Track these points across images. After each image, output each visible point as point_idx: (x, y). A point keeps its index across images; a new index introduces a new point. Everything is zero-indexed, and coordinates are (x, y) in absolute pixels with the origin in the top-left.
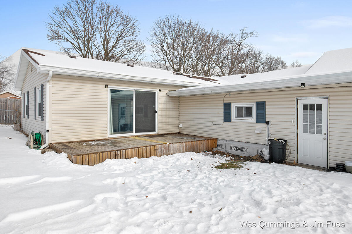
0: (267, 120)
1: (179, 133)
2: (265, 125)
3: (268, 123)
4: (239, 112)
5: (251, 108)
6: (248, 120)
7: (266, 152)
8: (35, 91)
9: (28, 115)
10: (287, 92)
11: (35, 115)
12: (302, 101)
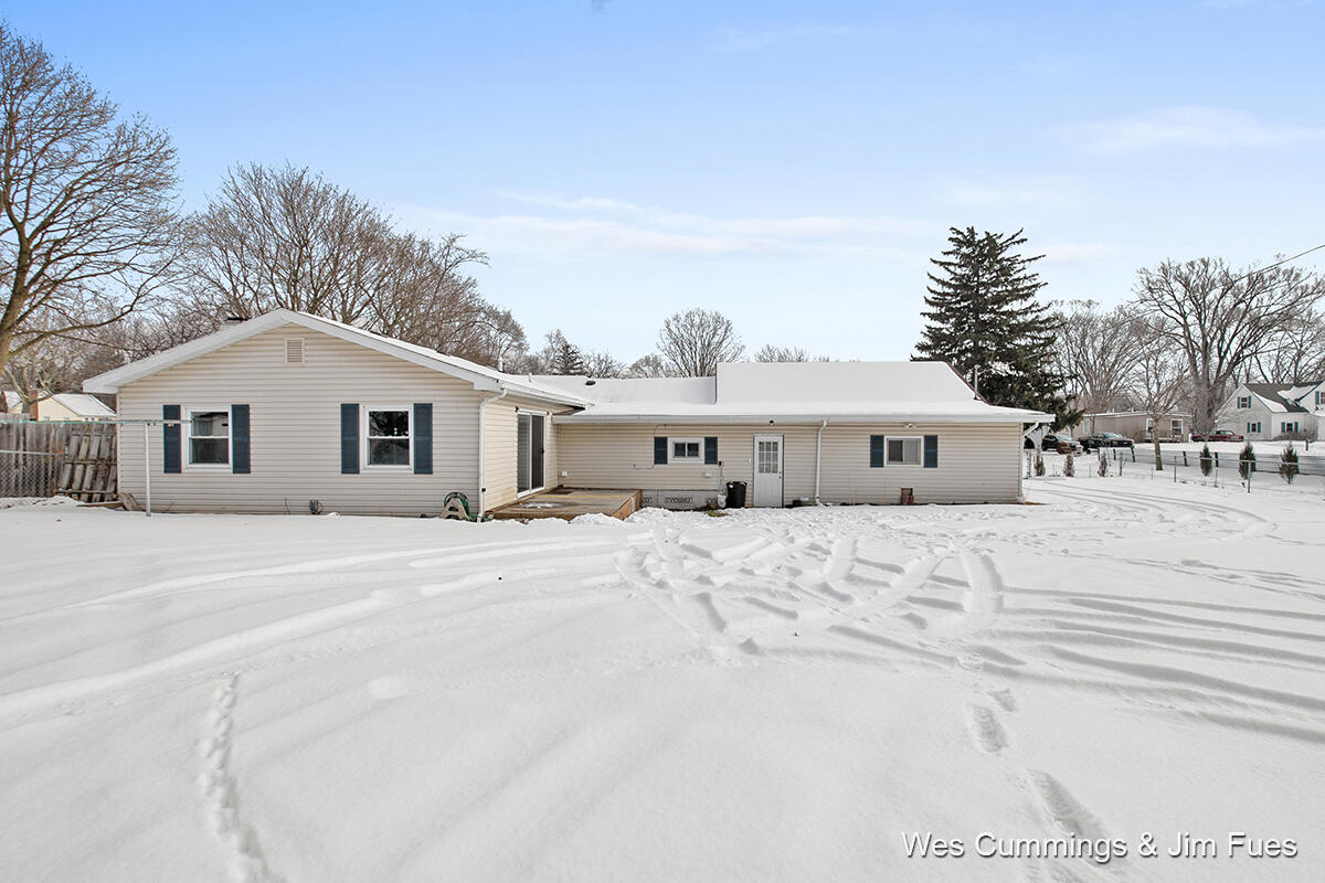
0: (719, 460)
1: (561, 486)
2: (716, 466)
3: (720, 463)
4: (680, 450)
5: (696, 445)
6: (693, 460)
7: (722, 499)
8: (349, 413)
9: (242, 465)
10: (744, 428)
11: (350, 464)
12: (759, 439)
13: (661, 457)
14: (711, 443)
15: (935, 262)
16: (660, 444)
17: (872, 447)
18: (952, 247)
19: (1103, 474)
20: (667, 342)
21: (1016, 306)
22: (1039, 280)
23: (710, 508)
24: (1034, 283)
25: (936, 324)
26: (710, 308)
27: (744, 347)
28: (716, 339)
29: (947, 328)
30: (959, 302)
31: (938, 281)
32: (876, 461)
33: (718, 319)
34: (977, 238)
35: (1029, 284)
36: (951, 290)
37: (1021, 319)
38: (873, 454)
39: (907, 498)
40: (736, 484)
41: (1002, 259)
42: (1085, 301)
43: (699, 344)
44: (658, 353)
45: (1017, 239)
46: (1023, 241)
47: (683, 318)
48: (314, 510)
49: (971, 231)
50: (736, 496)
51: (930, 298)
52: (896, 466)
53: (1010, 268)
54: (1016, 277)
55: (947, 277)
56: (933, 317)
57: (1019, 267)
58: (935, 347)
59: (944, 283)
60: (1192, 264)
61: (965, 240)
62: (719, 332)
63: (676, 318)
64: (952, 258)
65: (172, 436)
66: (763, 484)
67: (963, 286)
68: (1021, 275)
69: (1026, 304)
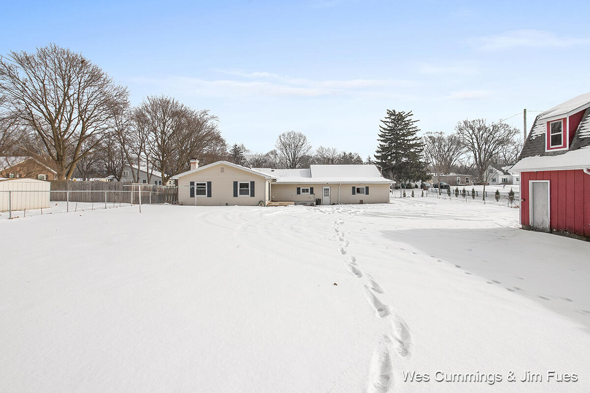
0: (314, 193)
1: (272, 201)
2: (313, 195)
4: (304, 191)
5: (308, 189)
6: (307, 193)
7: (315, 203)
8: (235, 183)
9: (209, 195)
10: (320, 185)
11: (235, 195)
12: (324, 188)
13: (299, 193)
14: (312, 189)
15: (382, 121)
16: (299, 189)
17: (353, 189)
18: (387, 116)
19: (422, 196)
20: (280, 145)
21: (410, 138)
22: (417, 128)
23: (312, 205)
24: (416, 129)
25: (383, 143)
26: (297, 131)
27: (311, 147)
28: (300, 143)
29: (386, 145)
30: (390, 136)
31: (383, 128)
32: (354, 193)
33: (301, 136)
34: (396, 114)
35: (414, 130)
36: (388, 132)
37: (411, 142)
38: (353, 191)
39: (361, 202)
40: (318, 199)
41: (405, 121)
42: (439, 132)
43: (293, 146)
44: (276, 149)
45: (410, 114)
46: (412, 115)
47: (286, 134)
48: (227, 205)
49: (394, 111)
50: (318, 202)
51: (380, 134)
52: (359, 194)
53: (408, 124)
54: (410, 127)
55: (386, 127)
56: (382, 141)
57: (411, 124)
58: (383, 152)
59: (385, 129)
60: (474, 121)
61: (392, 114)
62: (301, 141)
63: (284, 135)
64: (388, 120)
65: (192, 190)
66: (326, 199)
67: (392, 130)
68: (411, 126)
69: (413, 137)
